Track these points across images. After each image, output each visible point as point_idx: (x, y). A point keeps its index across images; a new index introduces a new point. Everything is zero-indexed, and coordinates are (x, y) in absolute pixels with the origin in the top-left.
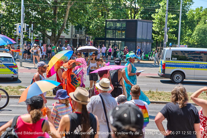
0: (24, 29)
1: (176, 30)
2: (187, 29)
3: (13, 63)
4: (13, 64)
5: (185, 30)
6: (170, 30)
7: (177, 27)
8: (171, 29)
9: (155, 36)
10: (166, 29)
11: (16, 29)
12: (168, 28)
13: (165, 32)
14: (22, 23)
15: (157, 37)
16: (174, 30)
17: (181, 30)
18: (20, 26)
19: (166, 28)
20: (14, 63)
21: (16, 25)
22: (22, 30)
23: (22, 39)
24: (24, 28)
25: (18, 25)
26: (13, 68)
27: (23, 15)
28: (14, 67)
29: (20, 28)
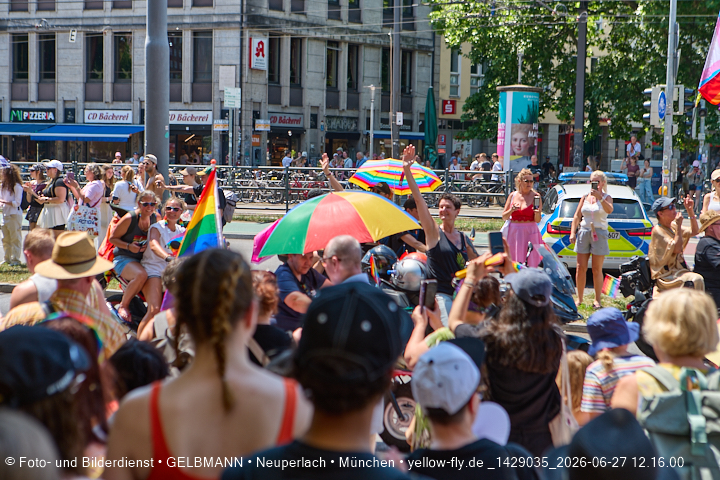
0: (676, 104)
3: (641, 221)
4: (642, 225)
11: (649, 106)
14: (669, 85)
18: (663, 96)
20: (644, 221)
21: (650, 93)
22: (670, 107)
23: (668, 139)
24: (676, 99)
25: (654, 90)
26: (641, 238)
27: (675, 57)
28: (644, 235)
29: (662, 101)
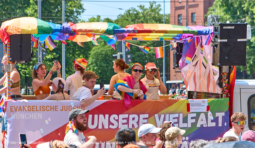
1: (58, 55)
2: (77, 54)
5: (73, 55)
6: (47, 57)
7: (59, 52)
8: (50, 55)
9: (21, 68)
10: (40, 55)
12: (44, 53)
13: (40, 59)
15: (25, 69)
16: (54, 55)
17: (66, 56)
19: (40, 52)
